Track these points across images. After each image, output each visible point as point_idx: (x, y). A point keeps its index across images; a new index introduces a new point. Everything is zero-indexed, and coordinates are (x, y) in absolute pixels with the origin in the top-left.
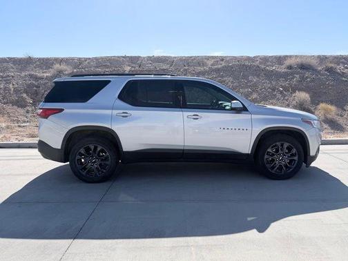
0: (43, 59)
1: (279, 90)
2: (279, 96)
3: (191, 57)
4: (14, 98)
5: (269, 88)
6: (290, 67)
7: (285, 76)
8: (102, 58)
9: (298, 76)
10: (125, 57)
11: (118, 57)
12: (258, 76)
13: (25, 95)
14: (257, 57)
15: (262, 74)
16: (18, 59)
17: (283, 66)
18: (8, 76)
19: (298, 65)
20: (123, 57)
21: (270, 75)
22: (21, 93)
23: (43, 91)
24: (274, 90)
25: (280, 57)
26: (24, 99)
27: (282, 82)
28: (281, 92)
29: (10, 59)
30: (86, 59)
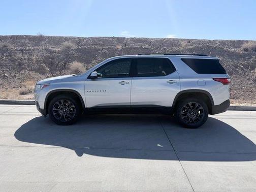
0: (51, 37)
1: (241, 68)
2: (240, 71)
3: (165, 39)
4: (36, 66)
5: (232, 65)
6: (246, 50)
7: (243, 56)
8: (96, 38)
9: (254, 57)
10: (113, 38)
11: (109, 38)
12: (223, 56)
13: (44, 65)
14: (216, 40)
15: (225, 54)
16: (33, 36)
17: (241, 49)
18: (30, 50)
19: (252, 48)
20: (112, 38)
21: (232, 55)
22: (41, 63)
23: (57, 62)
24: (236, 67)
25: (234, 41)
26: (43, 68)
27: (242, 61)
28: (242, 69)
29: (27, 36)
30: (84, 39)
